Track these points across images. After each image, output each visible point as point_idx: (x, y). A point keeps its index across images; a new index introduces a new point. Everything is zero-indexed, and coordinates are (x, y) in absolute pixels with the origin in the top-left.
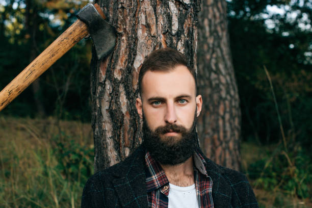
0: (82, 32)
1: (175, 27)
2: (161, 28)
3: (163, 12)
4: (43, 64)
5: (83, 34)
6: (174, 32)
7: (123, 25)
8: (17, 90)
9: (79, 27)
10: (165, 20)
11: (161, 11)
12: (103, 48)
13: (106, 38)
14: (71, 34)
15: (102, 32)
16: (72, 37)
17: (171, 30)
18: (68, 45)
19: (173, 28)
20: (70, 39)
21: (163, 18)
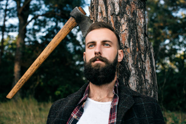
0: (73, 23)
1: (117, 10)
2: (110, 12)
3: (110, 3)
4: (54, 43)
5: (74, 24)
6: (117, 13)
7: (92, 15)
8: (43, 58)
9: (71, 21)
10: (112, 7)
11: (109, 2)
12: (85, 31)
13: (87, 24)
14: (67, 25)
15: (84, 22)
16: (68, 26)
17: (115, 12)
18: (66, 31)
19: (116, 10)
20: (67, 28)
21: (111, 6)
